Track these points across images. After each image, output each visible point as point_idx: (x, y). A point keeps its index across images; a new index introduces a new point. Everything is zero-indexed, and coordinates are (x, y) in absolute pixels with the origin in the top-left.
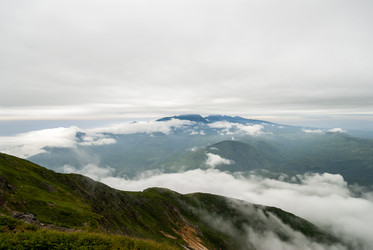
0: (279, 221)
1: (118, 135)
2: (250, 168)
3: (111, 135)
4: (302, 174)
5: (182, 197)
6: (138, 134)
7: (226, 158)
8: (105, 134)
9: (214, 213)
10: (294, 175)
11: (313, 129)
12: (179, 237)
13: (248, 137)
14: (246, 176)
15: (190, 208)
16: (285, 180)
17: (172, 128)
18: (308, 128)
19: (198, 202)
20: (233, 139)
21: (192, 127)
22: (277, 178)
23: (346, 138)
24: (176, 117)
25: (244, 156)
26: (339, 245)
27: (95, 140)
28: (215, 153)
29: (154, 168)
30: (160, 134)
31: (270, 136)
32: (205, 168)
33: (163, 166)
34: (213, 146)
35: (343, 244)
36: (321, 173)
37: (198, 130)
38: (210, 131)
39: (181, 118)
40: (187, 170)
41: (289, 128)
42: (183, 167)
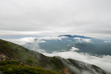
1: (47, 40)
6: (52, 40)
8: (43, 39)
12: (63, 71)
17: (62, 39)
18: (106, 41)
20: (81, 43)
24: (63, 36)
27: (40, 41)
29: (57, 50)
33: (59, 50)
34: (74, 45)
37: (70, 40)
38: (73, 40)
39: (65, 36)
41: (101, 41)
42: (65, 50)
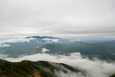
0: (64, 67)
1: (11, 43)
2: (55, 52)
3: (8, 43)
4: (70, 53)
5: (34, 62)
6: (18, 43)
7: (48, 49)
8: (6, 43)
9: (45, 67)
12: (33, 76)
13: (54, 43)
14: (54, 55)
15: (37, 66)
16: (65, 55)
17: (30, 40)
18: (71, 40)
19: (39, 64)
20: (50, 43)
21: (37, 40)
22: (63, 55)
23: (81, 42)
24: (31, 37)
25: (54, 49)
26: (80, 72)
27: (2, 45)
28: (44, 48)
29: (24, 54)
30: (26, 43)
31: (61, 42)
32: (41, 53)
33: (27, 53)
34: (44, 46)
35: (81, 72)
36: (74, 52)
37: (39, 41)
38: (43, 41)
39: (33, 37)
40: (35, 54)
41: (66, 40)
42: (34, 53)
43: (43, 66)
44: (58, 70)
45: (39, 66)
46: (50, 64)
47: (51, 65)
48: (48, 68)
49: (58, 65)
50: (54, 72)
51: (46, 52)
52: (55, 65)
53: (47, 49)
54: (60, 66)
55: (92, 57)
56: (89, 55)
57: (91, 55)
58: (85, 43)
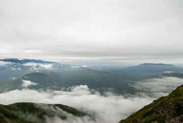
0: (61, 110)
2: (47, 86)
4: (71, 86)
5: (6, 107)
7: (34, 82)
9: (27, 112)
10: (68, 87)
11: (75, 66)
13: (45, 70)
14: (45, 90)
15: (12, 112)
16: (64, 90)
18: (73, 66)
19: (17, 108)
20: (38, 72)
21: (13, 66)
22: (60, 90)
23: (88, 70)
24: (1, 60)
25: (43, 80)
26: (86, 116)
28: (27, 79)
31: (57, 70)
32: (20, 89)
34: (26, 76)
35: (88, 115)
36: (79, 85)
37: (17, 68)
38: (24, 68)
40: (9, 91)
41: (65, 66)
42: (7, 89)
43: (24, 111)
44: (52, 115)
45: (15, 113)
46: (38, 106)
47: (38, 108)
48: (34, 114)
49: (52, 107)
50: (44, 119)
51: (31, 87)
52: (46, 108)
53: (32, 82)
54: (55, 108)
55: (104, 91)
56: (100, 88)
57: (103, 88)
58: (94, 71)
